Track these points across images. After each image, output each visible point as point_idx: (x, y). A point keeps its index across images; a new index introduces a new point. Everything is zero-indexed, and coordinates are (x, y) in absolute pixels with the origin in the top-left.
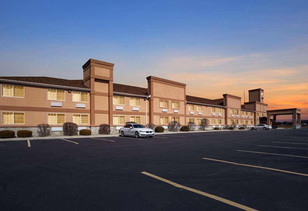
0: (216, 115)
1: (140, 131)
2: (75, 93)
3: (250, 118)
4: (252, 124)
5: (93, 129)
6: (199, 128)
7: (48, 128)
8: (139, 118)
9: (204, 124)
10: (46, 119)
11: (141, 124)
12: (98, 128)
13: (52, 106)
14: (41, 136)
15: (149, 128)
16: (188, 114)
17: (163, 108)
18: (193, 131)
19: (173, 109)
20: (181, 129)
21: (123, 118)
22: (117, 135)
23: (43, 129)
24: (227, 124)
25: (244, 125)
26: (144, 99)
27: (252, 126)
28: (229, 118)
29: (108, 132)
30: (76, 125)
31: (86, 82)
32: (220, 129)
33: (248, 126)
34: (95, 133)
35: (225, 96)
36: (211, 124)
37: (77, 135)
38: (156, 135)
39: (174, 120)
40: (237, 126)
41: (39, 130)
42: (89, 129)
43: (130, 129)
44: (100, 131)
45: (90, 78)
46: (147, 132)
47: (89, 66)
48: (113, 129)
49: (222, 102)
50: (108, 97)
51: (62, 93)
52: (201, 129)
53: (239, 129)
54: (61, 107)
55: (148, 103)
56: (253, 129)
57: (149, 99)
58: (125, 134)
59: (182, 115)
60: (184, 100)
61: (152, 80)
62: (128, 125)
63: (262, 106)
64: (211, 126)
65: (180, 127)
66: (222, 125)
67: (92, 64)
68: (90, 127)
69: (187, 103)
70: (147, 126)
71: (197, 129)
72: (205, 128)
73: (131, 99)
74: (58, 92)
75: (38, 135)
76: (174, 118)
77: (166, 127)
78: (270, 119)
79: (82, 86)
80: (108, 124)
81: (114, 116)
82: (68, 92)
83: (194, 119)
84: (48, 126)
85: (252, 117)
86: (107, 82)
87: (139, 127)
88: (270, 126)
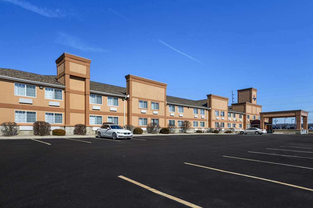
0: (198, 117)
1: (117, 132)
2: (47, 90)
3: (238, 121)
4: (241, 127)
5: (67, 129)
6: (180, 131)
7: (15, 127)
8: (117, 119)
9: (185, 126)
10: (13, 117)
11: (118, 125)
12: (74, 128)
13: (20, 103)
14: (6, 136)
15: (127, 129)
16: (168, 115)
17: (142, 109)
18: (173, 133)
19: (152, 110)
20: (160, 131)
21: (100, 118)
22: (94, 136)
23: (8, 128)
24: (211, 127)
25: (232, 129)
26: (123, 99)
27: (241, 130)
28: (214, 121)
29: (84, 133)
30: (49, 124)
31: (60, 79)
32: (203, 132)
33: (235, 130)
34: (70, 134)
35: (209, 96)
36: (192, 126)
37: (50, 135)
38: (134, 137)
39: (154, 121)
40: (223, 130)
41: (4, 129)
42: (63, 129)
43: (107, 130)
44: (75, 131)
45: (64, 75)
46: (125, 134)
47: (63, 61)
48: (90, 129)
49: (206, 103)
50: (84, 96)
51: (32, 89)
52: (182, 132)
53: (225, 133)
54: (32, 104)
55: (127, 103)
56: (241, 133)
57: (127, 99)
58: (102, 135)
59: (162, 117)
60: (164, 101)
61: (131, 79)
62: (105, 126)
63: (254, 108)
64: (193, 129)
65: (160, 129)
66: (205, 128)
67: (66, 58)
68: (65, 127)
69: (168, 104)
70: (125, 127)
71: (177, 131)
72: (187, 131)
73: (108, 98)
74: (28, 87)
75: (3, 134)
76: (154, 120)
77: (144, 129)
78: (265, 122)
79: (56, 83)
80: (84, 124)
81: (91, 116)
82: (40, 88)
83: (174, 121)
84: (15, 124)
85: (242, 120)
86: (84, 79)
87: (116, 128)
88: (264, 130)
